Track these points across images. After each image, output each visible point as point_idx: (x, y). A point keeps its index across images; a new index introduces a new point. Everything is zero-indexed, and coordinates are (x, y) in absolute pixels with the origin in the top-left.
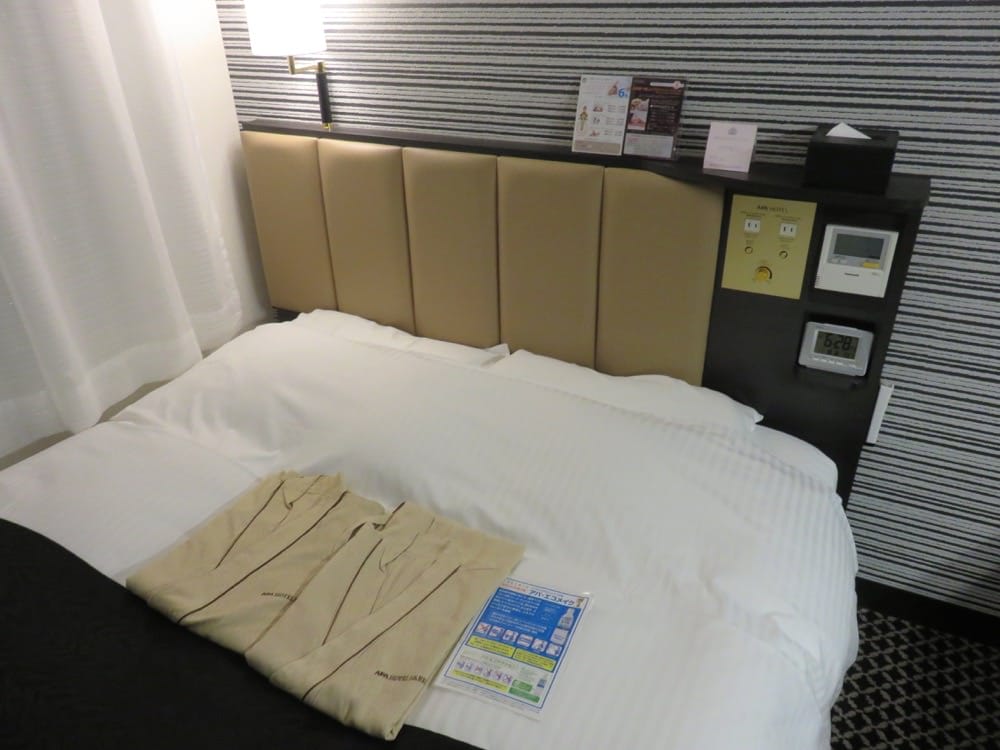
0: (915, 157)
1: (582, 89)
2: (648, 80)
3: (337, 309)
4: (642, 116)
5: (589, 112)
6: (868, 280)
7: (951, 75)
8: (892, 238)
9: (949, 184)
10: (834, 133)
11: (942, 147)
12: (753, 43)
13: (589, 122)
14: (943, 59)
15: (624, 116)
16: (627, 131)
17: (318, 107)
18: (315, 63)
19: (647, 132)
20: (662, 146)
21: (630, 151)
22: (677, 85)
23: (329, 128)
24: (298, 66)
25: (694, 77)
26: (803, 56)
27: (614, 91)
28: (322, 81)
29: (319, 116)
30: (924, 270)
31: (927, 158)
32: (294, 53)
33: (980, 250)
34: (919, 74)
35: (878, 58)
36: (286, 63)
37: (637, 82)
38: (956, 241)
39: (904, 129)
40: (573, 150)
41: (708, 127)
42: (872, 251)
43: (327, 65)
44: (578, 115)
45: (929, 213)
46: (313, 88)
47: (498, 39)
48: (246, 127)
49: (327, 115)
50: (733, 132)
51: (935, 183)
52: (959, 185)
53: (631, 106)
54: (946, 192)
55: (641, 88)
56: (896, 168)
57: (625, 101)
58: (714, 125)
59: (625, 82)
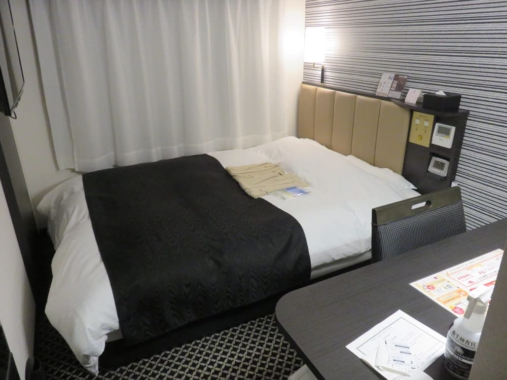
0: (466, 104)
1: (383, 77)
2: (399, 75)
3: (314, 140)
4: (395, 85)
5: (382, 84)
6: (446, 142)
7: (475, 78)
8: (453, 129)
9: (475, 113)
10: (437, 93)
11: (473, 101)
12: (426, 66)
13: (381, 87)
14: (473, 73)
15: (391, 85)
16: (390, 90)
17: (320, 78)
18: (322, 66)
19: (395, 90)
20: (398, 95)
21: (390, 96)
22: (406, 77)
23: (322, 84)
24: (316, 66)
25: (410, 75)
26: (438, 70)
27: (390, 78)
28: (323, 71)
29: (320, 81)
30: (468, 143)
31: (469, 105)
32: (315, 62)
33: (484, 137)
34: (467, 78)
35: (456, 72)
36: (312, 65)
37: (396, 76)
38: (477, 133)
39: (463, 94)
40: (376, 95)
41: (408, 90)
42: (447, 132)
43: (325, 66)
44: (379, 84)
45: (469, 123)
46: (320, 73)
47: (365, 61)
48: (303, 83)
49: (322, 81)
50: (415, 91)
51: (471, 113)
52: (478, 114)
53: (393, 83)
54: (474, 116)
55: (396, 78)
56: (460, 107)
57: (392, 81)
58: (410, 89)
59: (393, 75)
